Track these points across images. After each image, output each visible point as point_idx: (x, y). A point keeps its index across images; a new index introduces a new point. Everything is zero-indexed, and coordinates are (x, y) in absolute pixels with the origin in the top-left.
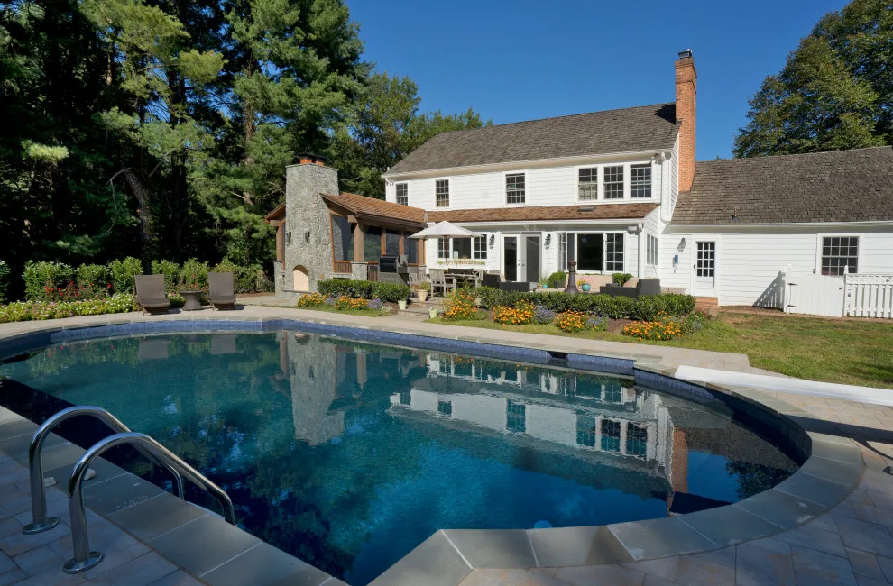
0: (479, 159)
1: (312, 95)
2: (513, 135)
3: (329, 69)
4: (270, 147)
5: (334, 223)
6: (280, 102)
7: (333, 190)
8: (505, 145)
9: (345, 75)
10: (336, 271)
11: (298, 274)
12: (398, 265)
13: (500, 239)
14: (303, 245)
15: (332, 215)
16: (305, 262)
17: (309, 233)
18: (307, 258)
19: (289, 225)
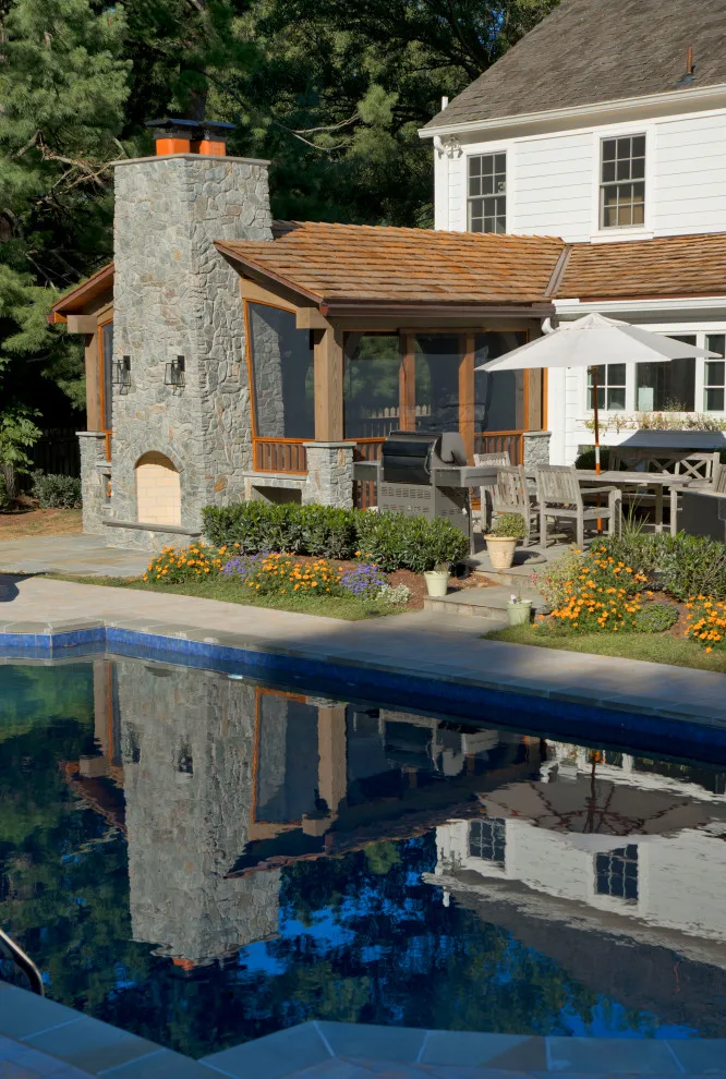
7: (256, 225)
11: (151, 478)
12: (434, 466)
14: (163, 393)
15: (252, 303)
16: (170, 444)
17: (181, 360)
18: (177, 433)
19: (124, 337)
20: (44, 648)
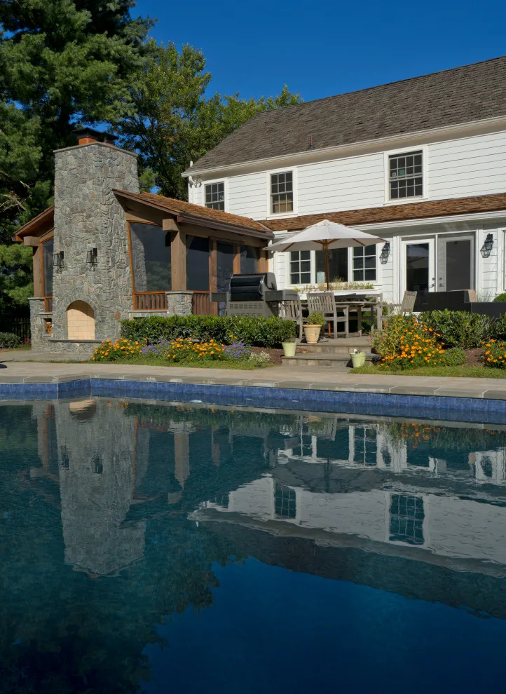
0: (341, 137)
1: (70, 60)
2: (385, 100)
3: (93, 28)
4: (7, 138)
5: (134, 235)
6: (21, 72)
7: (132, 185)
8: (379, 114)
9: (116, 37)
10: (137, 307)
11: (75, 316)
12: (265, 289)
13: (399, 248)
14: (84, 270)
15: (131, 223)
16: (88, 296)
17: (95, 250)
18: (92, 290)
19: (60, 241)
20: (52, 392)
